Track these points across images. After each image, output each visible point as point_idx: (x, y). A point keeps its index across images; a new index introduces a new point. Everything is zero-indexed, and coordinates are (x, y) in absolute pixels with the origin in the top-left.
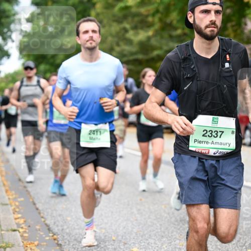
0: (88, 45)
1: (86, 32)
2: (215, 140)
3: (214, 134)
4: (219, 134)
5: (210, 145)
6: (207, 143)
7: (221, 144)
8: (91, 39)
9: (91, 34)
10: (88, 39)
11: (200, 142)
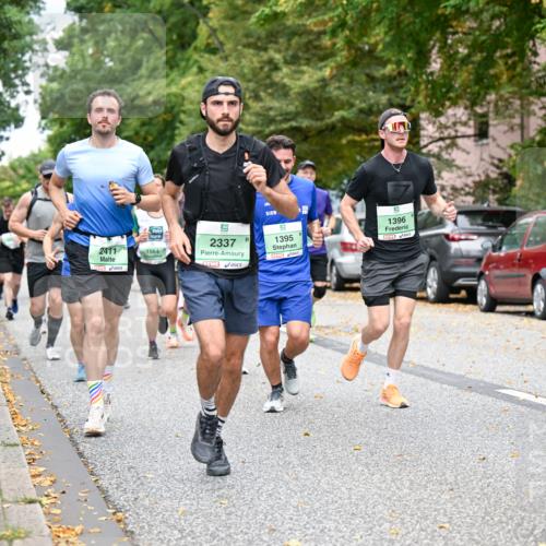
0: (100, 127)
1: (100, 110)
2: (225, 250)
3: (224, 243)
4: (230, 242)
5: (220, 257)
6: (216, 253)
7: (233, 254)
8: (105, 120)
9: (105, 114)
10: (100, 119)
11: (207, 253)
